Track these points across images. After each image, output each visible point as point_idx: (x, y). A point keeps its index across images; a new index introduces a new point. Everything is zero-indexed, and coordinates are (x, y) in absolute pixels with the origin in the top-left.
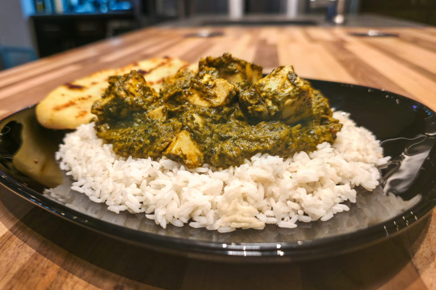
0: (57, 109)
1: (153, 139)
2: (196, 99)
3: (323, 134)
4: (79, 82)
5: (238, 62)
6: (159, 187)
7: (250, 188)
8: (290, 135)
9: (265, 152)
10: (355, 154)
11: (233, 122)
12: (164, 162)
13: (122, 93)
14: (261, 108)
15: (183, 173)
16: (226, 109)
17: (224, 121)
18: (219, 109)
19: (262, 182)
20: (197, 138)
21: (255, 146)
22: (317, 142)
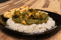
0: (7, 15)
1: (20, 21)
2: (26, 16)
3: (44, 21)
5: (34, 10)
6: (20, 27)
8: (38, 21)
11: (31, 19)
12: (21, 24)
13: (16, 14)
14: (35, 17)
15: (23, 26)
17: (30, 19)
18: (29, 17)
19: (33, 27)
20: (26, 21)
21: (33, 23)
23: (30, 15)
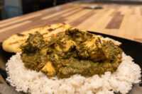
0: (10, 44)
1: (38, 63)
2: (58, 48)
3: (109, 67)
4: (23, 33)
5: (81, 32)
6: (36, 83)
7: (69, 89)
8: (91, 67)
9: (79, 73)
10: (124, 77)
11: (72, 59)
12: (40, 73)
13: (32, 42)
14: (82, 54)
15: (45, 78)
16: (69, 53)
17: (68, 58)
18: (66, 53)
19: (75, 86)
20: (54, 65)
21: (75, 71)
22: (105, 71)
23: (68, 48)
